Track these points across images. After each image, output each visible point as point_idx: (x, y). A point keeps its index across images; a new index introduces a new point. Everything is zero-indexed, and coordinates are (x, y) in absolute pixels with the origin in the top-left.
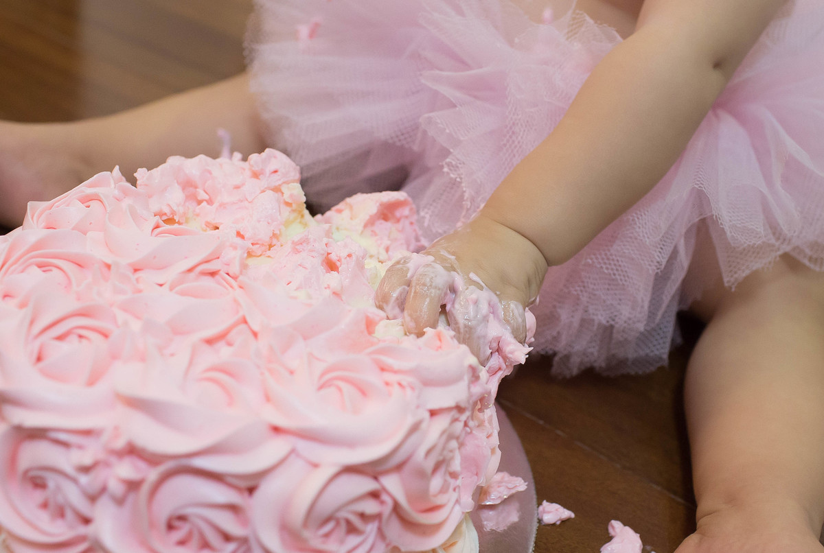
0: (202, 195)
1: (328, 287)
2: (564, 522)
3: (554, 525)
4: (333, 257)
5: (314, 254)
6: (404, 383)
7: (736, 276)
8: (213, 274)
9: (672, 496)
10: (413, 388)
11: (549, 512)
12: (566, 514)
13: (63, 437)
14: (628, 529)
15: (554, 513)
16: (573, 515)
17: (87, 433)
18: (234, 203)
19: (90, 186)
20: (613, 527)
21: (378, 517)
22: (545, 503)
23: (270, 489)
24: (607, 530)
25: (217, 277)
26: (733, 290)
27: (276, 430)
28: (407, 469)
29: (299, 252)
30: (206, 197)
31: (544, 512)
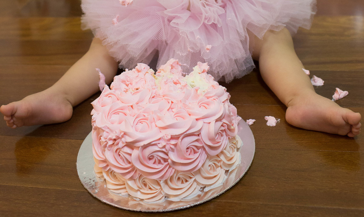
0: (128, 83)
1: (179, 88)
2: (254, 123)
3: (252, 124)
4: (175, 81)
5: (171, 82)
6: (215, 98)
7: (262, 35)
8: (153, 97)
9: (275, 105)
10: (217, 99)
11: (250, 122)
12: (254, 120)
13: (153, 143)
14: (270, 116)
15: (251, 122)
16: (255, 120)
17: (160, 139)
18: (139, 81)
19: (104, 92)
20: (266, 118)
21: (225, 130)
22: (247, 120)
23: (203, 133)
24: (265, 120)
25: (155, 97)
26: (262, 40)
27: (197, 120)
28: (225, 117)
29: (167, 84)
30: (129, 83)
31: (248, 122)
